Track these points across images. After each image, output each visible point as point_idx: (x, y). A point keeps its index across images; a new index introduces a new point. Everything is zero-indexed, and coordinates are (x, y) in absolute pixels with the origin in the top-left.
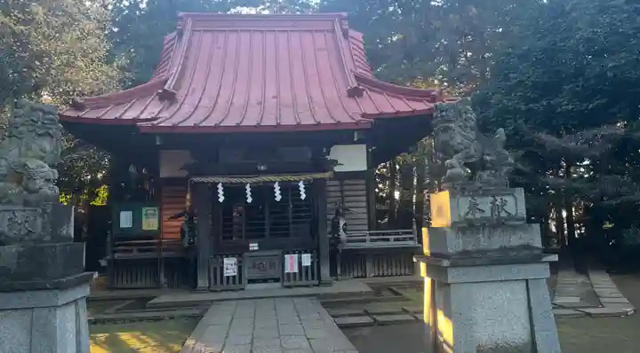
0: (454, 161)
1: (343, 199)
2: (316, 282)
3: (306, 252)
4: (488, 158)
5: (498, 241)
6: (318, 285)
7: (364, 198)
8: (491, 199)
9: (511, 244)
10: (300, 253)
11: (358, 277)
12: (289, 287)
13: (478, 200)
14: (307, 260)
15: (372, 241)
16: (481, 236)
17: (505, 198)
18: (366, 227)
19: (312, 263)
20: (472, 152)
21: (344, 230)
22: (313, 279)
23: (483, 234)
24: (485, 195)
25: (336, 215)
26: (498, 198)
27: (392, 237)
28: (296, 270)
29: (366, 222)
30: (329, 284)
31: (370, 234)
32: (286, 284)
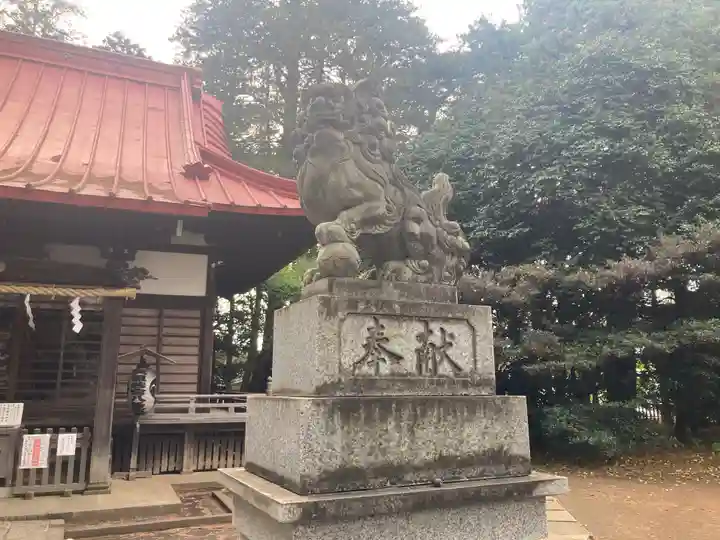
0: (336, 226)
1: (160, 340)
2: (80, 486)
3: (68, 430)
4: (416, 228)
5: (432, 439)
6: (81, 493)
7: (196, 341)
8: (419, 328)
9: (465, 449)
10: (56, 431)
11: (168, 472)
12: (24, 496)
13: (390, 329)
14: (68, 444)
15: (199, 410)
16: (391, 425)
17: (450, 328)
18: (194, 388)
19: (78, 450)
20: (381, 209)
21: (153, 392)
22: (76, 480)
23: (399, 419)
24: (405, 315)
25: (139, 366)
26: (435, 326)
27: (232, 406)
28: (44, 464)
29: (194, 379)
30: (103, 489)
31: (199, 400)
32: (20, 489)
